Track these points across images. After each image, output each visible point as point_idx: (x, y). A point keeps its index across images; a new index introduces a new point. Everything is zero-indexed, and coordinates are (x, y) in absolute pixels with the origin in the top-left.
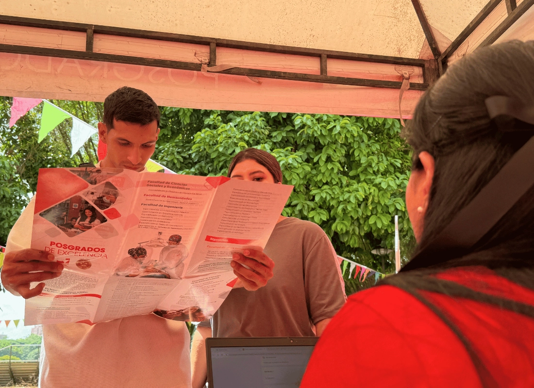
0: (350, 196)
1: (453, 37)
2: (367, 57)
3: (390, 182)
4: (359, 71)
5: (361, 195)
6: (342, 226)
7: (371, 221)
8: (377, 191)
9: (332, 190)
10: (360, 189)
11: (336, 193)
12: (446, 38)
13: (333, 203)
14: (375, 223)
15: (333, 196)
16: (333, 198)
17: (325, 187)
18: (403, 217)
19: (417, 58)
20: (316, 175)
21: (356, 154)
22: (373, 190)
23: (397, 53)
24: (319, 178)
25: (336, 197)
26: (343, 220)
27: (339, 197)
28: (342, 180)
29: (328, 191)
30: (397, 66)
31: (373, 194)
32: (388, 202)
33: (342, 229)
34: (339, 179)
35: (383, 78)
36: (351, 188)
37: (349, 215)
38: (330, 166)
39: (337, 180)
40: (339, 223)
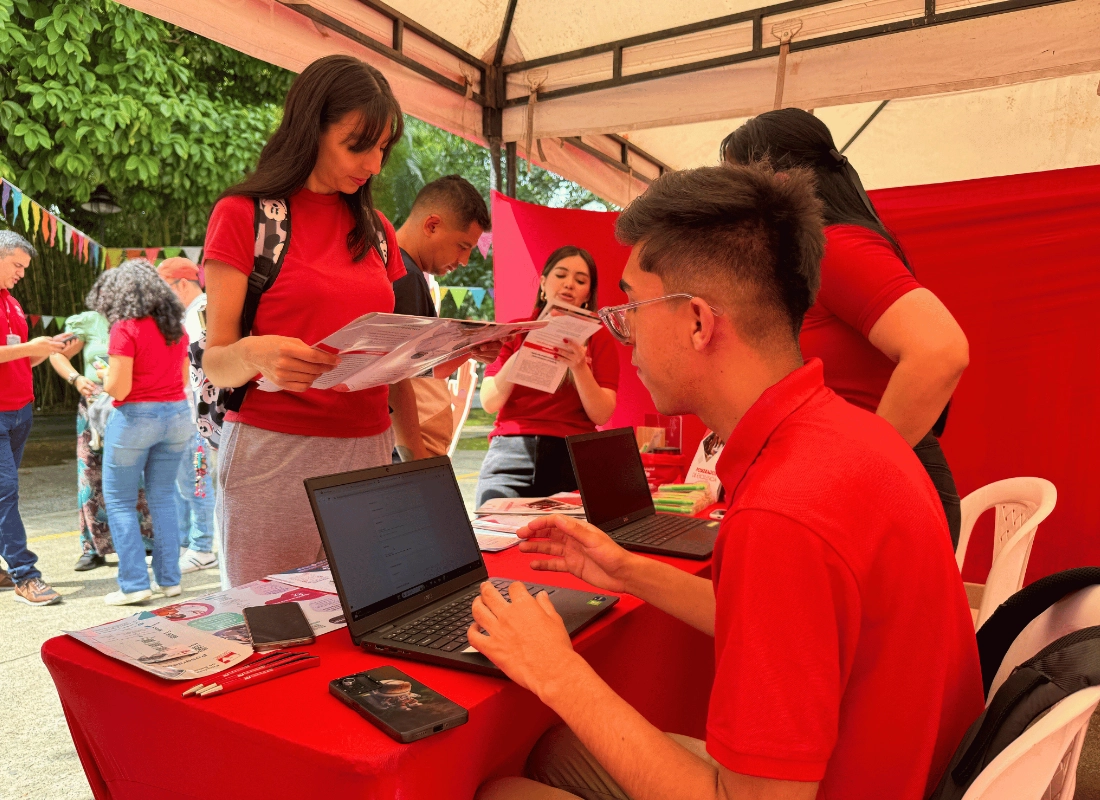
0: (103, 115)
1: (529, 56)
2: (440, 40)
3: (174, 108)
4: (427, 56)
5: (124, 118)
6: (76, 164)
7: (131, 164)
8: (150, 116)
9: (67, 93)
10: (122, 106)
11: (75, 101)
12: (520, 51)
13: (65, 118)
14: (136, 171)
15: (67, 106)
16: (65, 109)
17: (52, 84)
18: (175, 165)
19: (479, 58)
20: (35, 56)
21: (119, 37)
22: (144, 112)
23: (465, 45)
24: (41, 62)
25: (72, 108)
26: (78, 152)
27: (80, 110)
28: (87, 79)
29: (57, 92)
30: (461, 63)
31: (142, 119)
32: (165, 139)
33: (76, 170)
34: (81, 75)
35: (447, 73)
36: (104, 100)
37: (92, 146)
38: (69, 48)
39: (77, 77)
40: (68, 156)
